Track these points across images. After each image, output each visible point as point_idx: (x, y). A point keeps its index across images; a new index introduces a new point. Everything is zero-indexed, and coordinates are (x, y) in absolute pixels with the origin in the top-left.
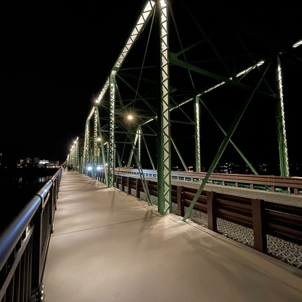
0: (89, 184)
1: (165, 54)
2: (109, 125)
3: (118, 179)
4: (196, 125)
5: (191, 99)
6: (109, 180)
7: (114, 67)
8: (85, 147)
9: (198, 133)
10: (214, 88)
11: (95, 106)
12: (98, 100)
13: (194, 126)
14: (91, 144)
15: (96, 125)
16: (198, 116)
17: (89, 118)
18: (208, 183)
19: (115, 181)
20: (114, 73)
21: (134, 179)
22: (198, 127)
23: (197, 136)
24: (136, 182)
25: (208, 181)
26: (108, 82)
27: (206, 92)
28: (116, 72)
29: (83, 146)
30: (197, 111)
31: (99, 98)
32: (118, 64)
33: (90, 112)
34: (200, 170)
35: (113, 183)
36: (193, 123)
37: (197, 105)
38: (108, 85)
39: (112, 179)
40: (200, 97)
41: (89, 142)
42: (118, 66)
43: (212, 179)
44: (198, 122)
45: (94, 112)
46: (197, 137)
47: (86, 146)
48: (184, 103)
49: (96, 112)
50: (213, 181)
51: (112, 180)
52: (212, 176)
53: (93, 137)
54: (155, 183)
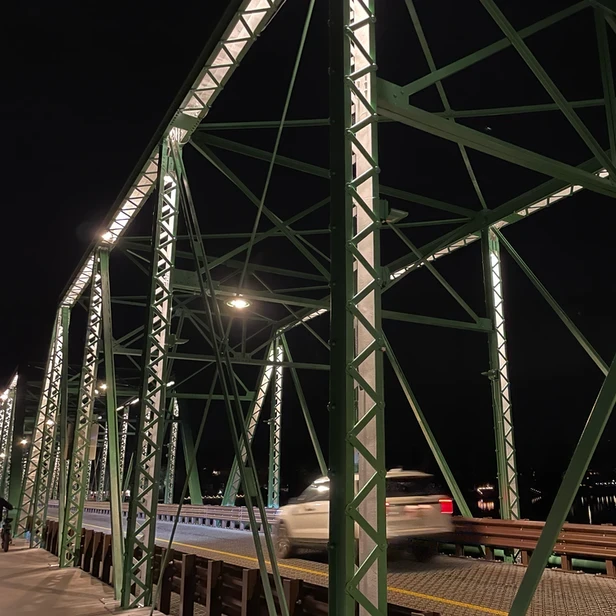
0: (38, 589)
1: (364, 85)
2: (146, 331)
3: (168, 568)
4: (494, 329)
5: (472, 238)
6: (129, 571)
7: (178, 116)
8: (42, 417)
9: (502, 362)
10: (552, 200)
11: (98, 253)
12: (111, 234)
13: (487, 337)
14: (70, 407)
15: (96, 329)
16: (498, 300)
17: (70, 299)
18: (550, 565)
19: (152, 578)
20: (176, 135)
21: (237, 571)
22: (501, 341)
23: (498, 373)
24: (244, 584)
25: (552, 559)
26: (152, 167)
27: (523, 213)
28: (184, 132)
29: (34, 414)
30: (496, 280)
31: (114, 225)
32: (194, 107)
33: (76, 277)
34: (516, 511)
35: (148, 586)
36: (481, 324)
37: (494, 260)
38: (154, 177)
39: (144, 567)
40: (502, 230)
41: (62, 400)
42: (195, 114)
43: (565, 548)
44: (499, 320)
45: (92, 278)
46: (498, 378)
47: (48, 416)
48: (446, 251)
49: (98, 277)
50: (570, 556)
51: (142, 576)
52: (563, 536)
53: (79, 379)
54: (318, 592)
